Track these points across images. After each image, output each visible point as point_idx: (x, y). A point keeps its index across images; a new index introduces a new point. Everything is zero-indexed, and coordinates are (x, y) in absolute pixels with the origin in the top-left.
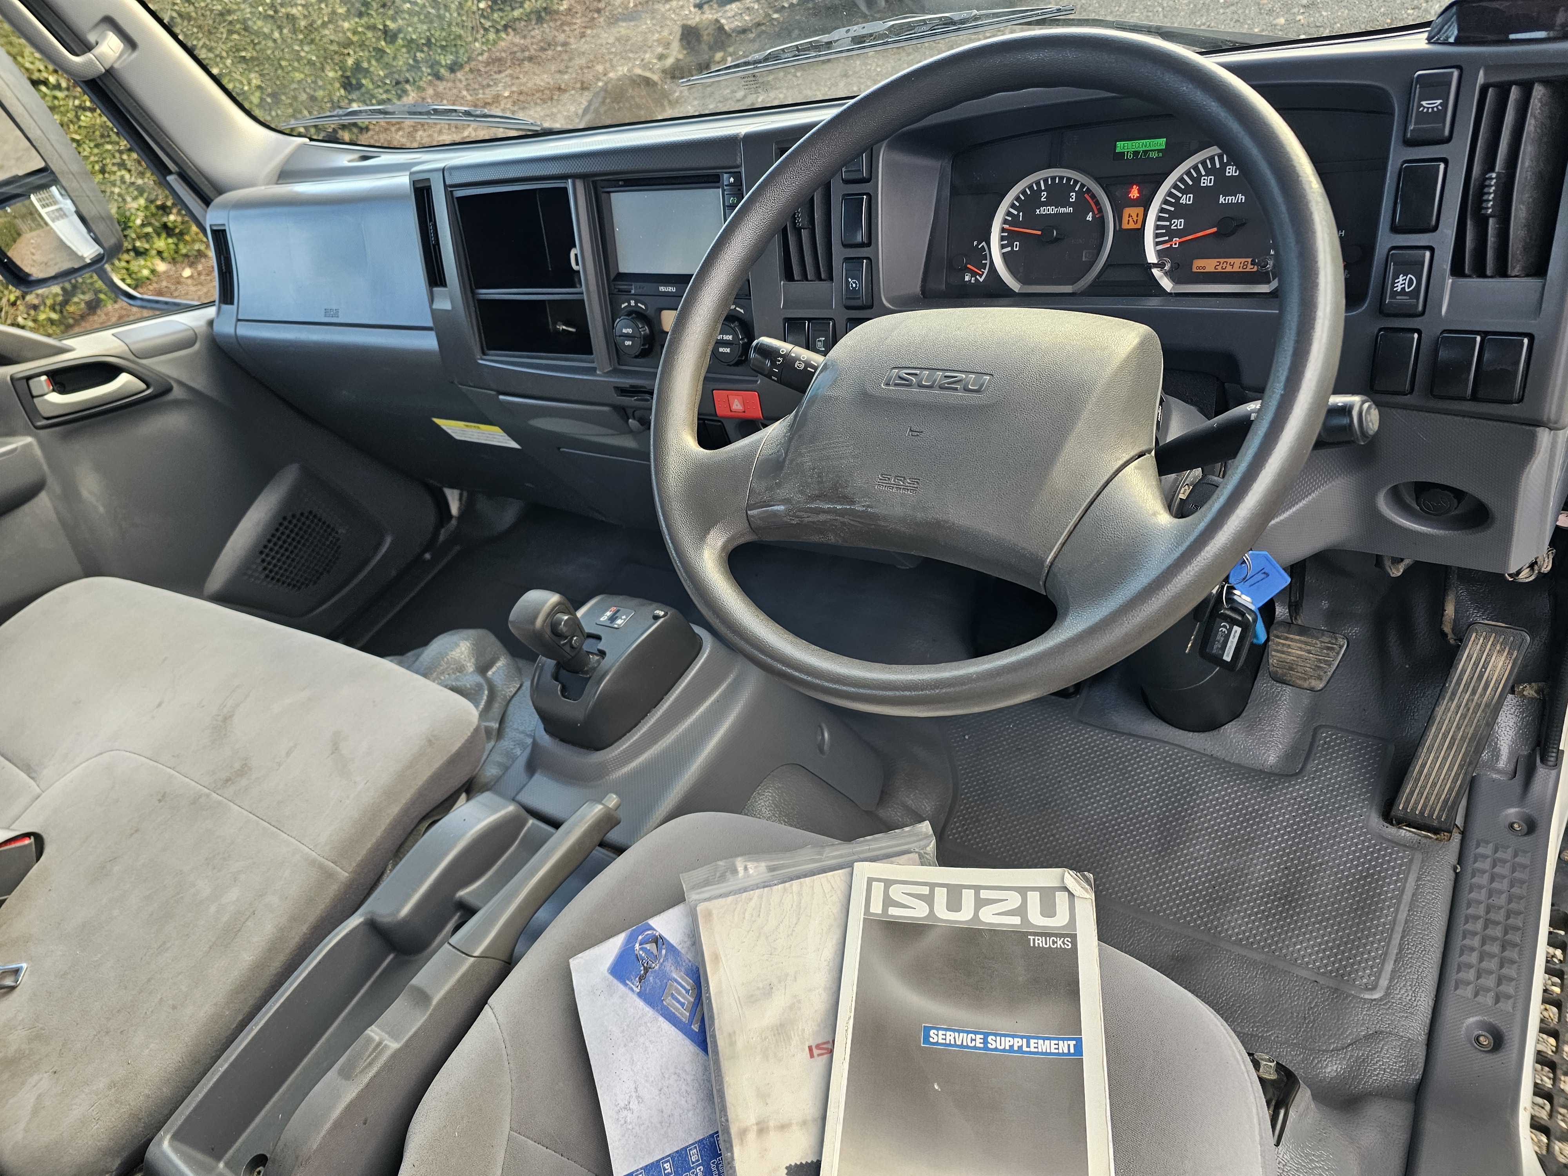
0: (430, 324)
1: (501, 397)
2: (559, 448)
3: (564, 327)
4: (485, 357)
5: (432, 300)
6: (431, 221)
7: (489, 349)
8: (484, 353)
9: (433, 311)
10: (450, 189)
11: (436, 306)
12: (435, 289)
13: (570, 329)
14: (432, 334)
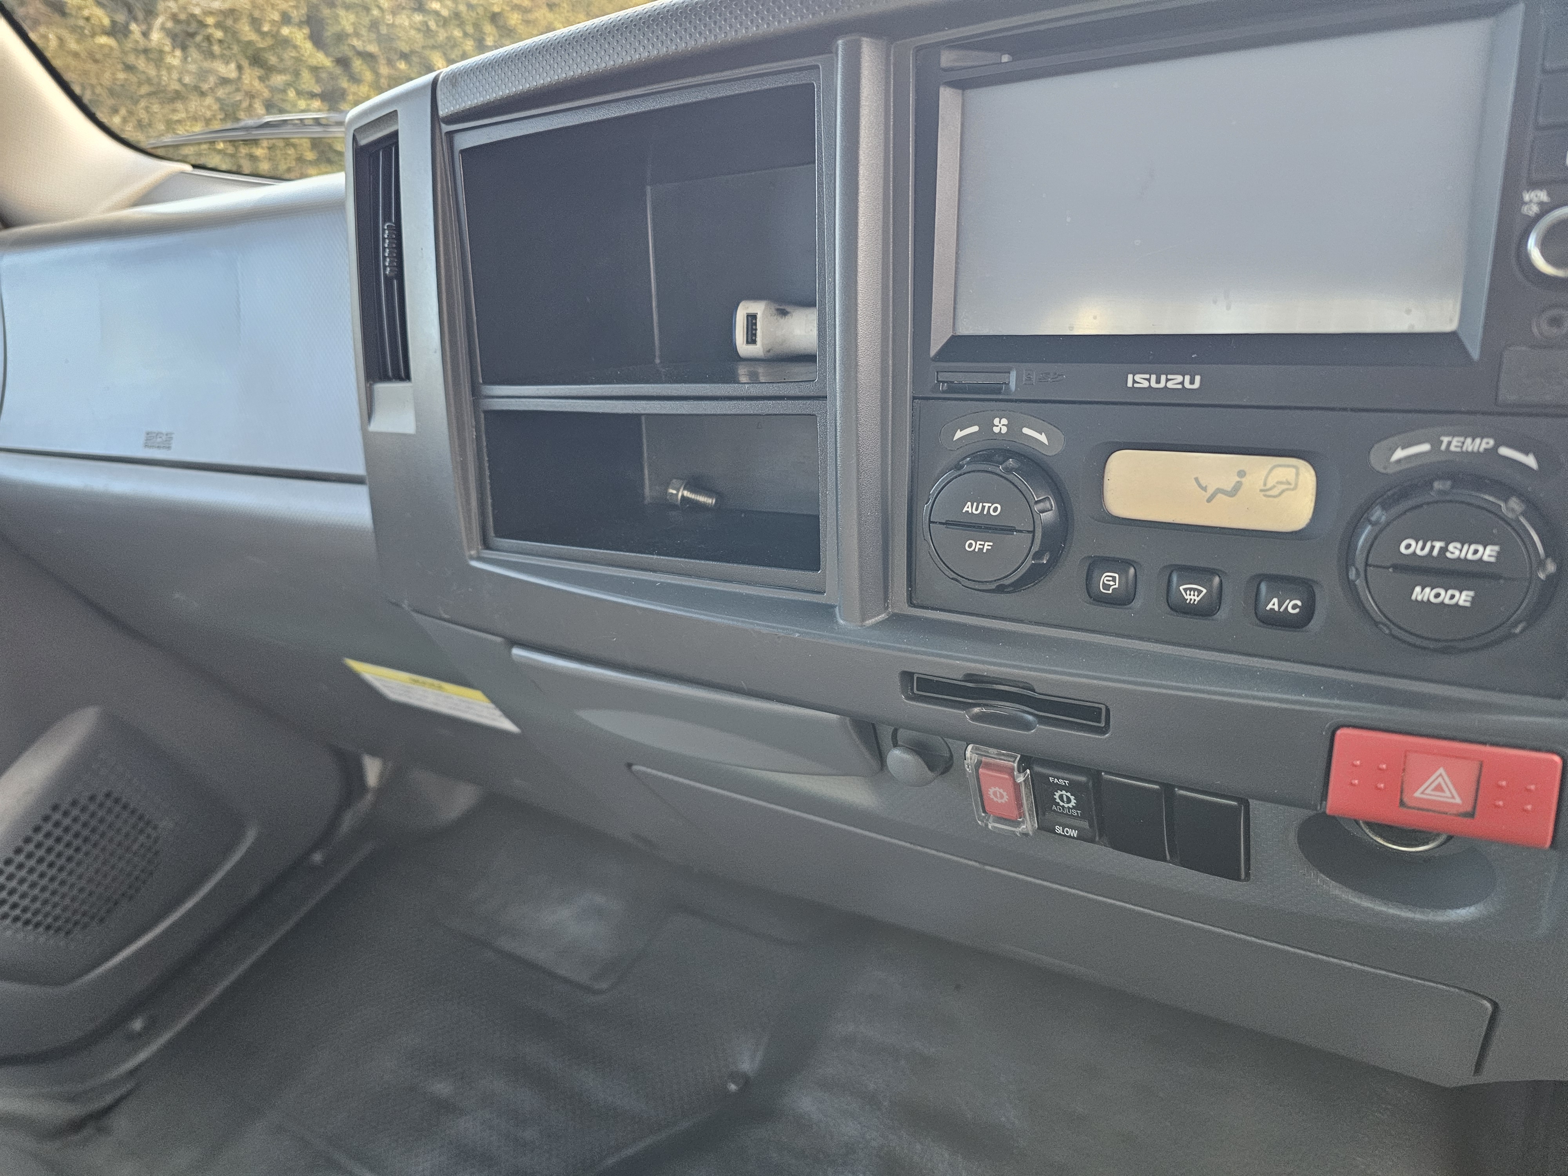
0: (359, 469)
1: (517, 652)
2: (629, 765)
3: (686, 494)
4: (487, 554)
5: (369, 410)
6: (387, 218)
7: (501, 533)
8: (487, 545)
9: (368, 439)
10: (446, 128)
11: (377, 425)
12: (382, 388)
13: (702, 499)
14: (362, 491)
